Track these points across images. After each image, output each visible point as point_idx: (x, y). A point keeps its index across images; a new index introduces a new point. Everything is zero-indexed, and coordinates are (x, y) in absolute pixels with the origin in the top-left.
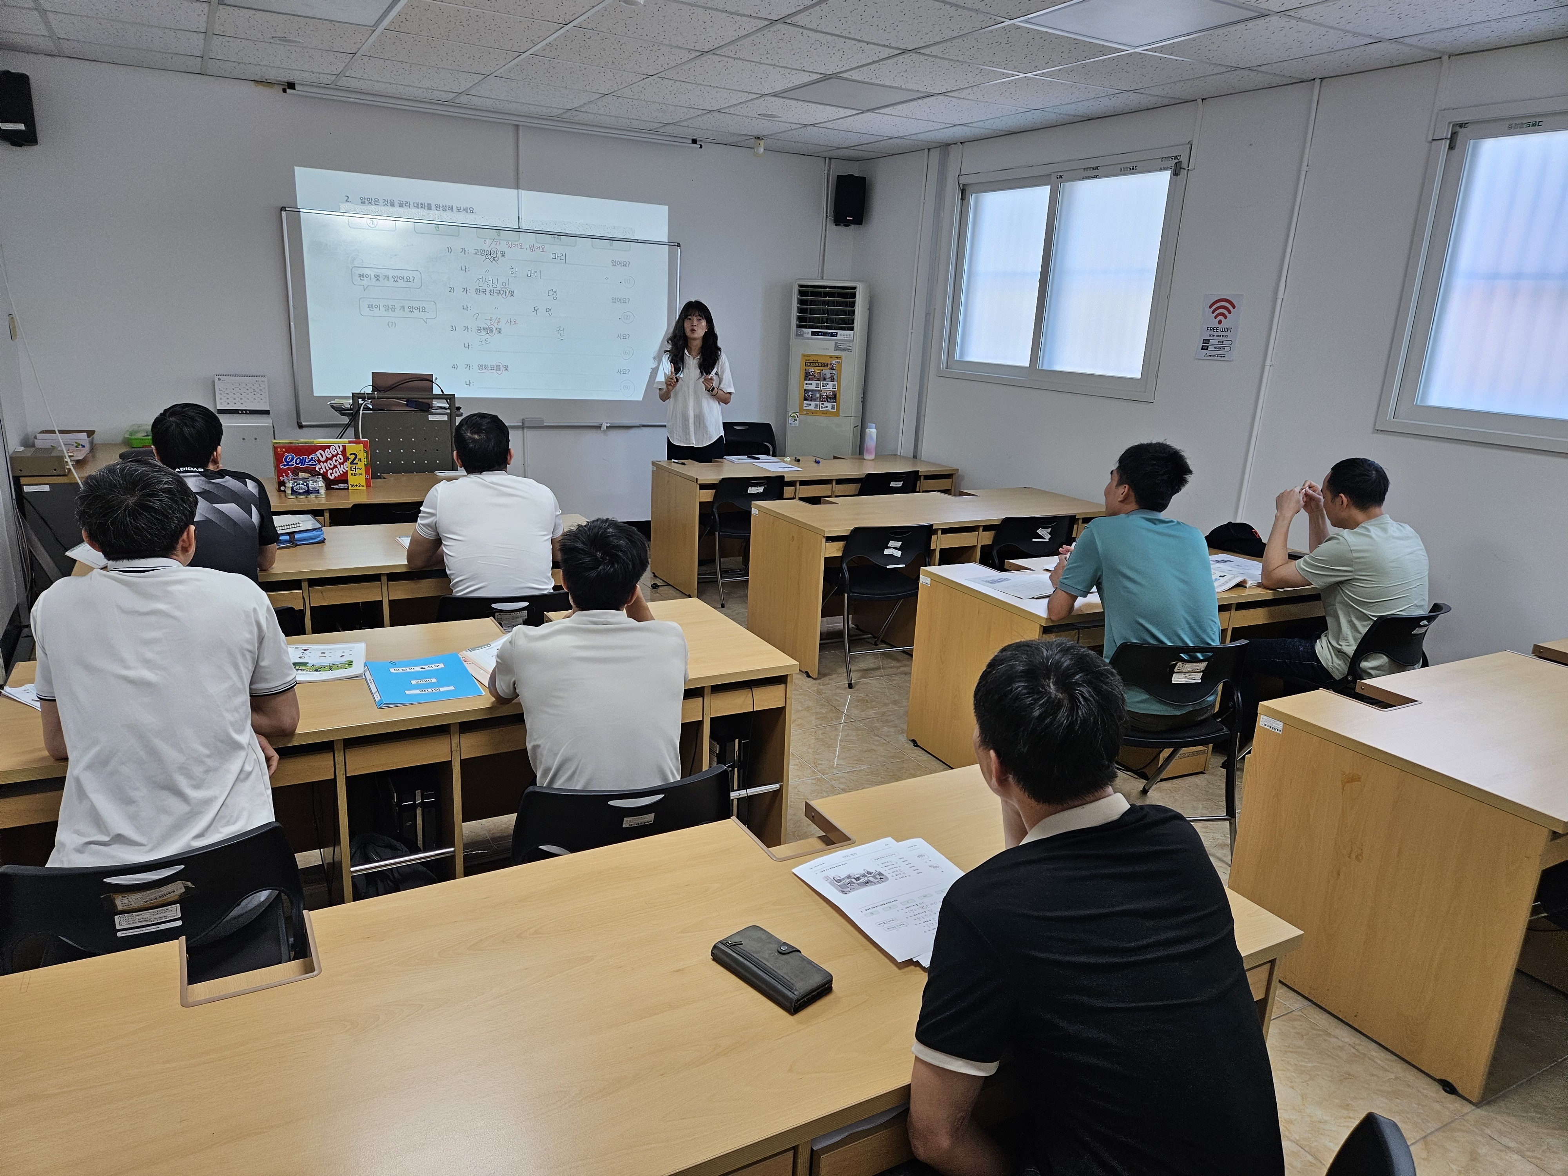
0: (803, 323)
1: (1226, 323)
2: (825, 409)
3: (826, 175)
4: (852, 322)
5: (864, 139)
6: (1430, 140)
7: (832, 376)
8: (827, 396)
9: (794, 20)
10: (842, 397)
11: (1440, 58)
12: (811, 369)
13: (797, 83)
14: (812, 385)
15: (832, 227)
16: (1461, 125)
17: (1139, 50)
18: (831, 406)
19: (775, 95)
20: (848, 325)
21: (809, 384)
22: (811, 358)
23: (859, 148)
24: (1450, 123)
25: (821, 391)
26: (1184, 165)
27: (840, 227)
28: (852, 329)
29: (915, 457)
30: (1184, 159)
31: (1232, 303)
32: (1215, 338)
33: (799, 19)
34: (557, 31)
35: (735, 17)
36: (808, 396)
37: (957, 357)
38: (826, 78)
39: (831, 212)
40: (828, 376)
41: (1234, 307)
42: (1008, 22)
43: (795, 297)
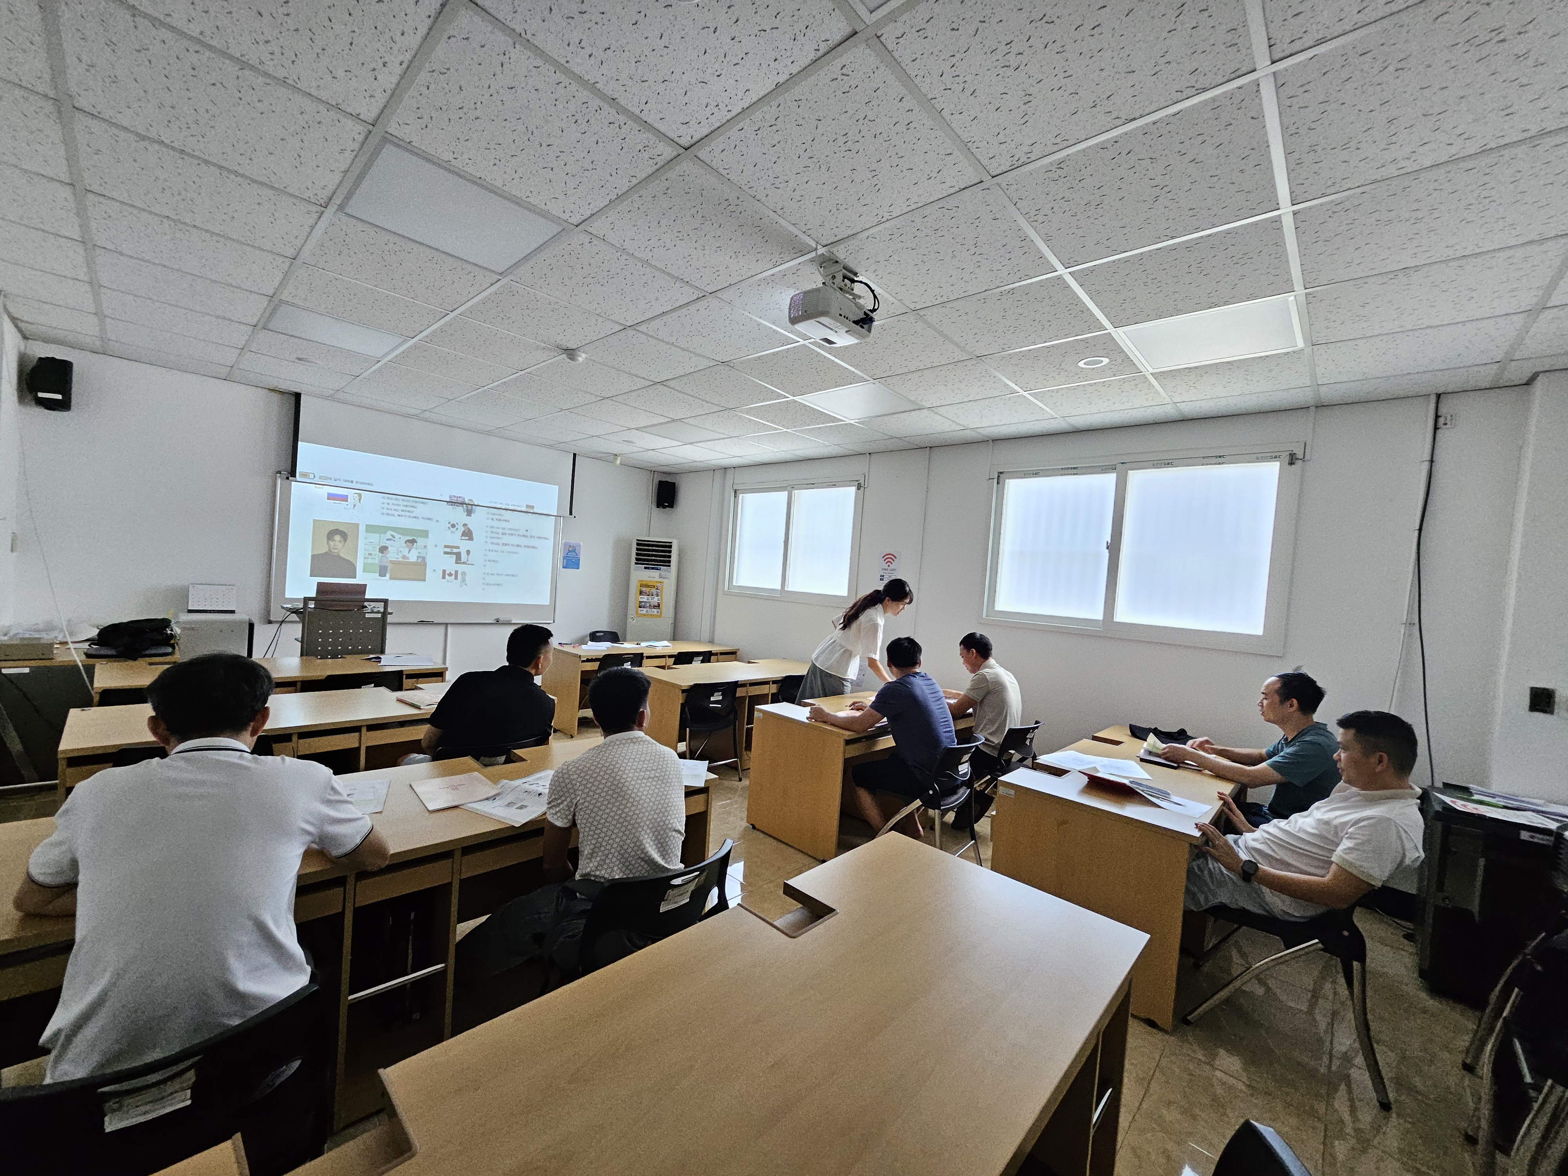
0: (638, 561)
2: (652, 612)
3: (653, 480)
4: (669, 562)
5: (680, 461)
6: (988, 478)
7: (657, 593)
8: (654, 605)
9: (668, 383)
10: (662, 606)
12: (644, 589)
13: (655, 422)
14: (644, 598)
15: (655, 509)
16: (1001, 472)
17: (852, 422)
18: (656, 610)
19: (637, 429)
21: (642, 598)
22: (644, 583)
23: (676, 466)
24: (997, 471)
25: (650, 602)
26: (862, 484)
27: (659, 509)
28: (670, 566)
29: (709, 641)
30: (862, 482)
31: (894, 555)
35: (634, 378)
36: (641, 605)
37: (734, 584)
39: (655, 499)
40: (655, 593)
41: (896, 558)
42: (792, 398)
43: (634, 546)
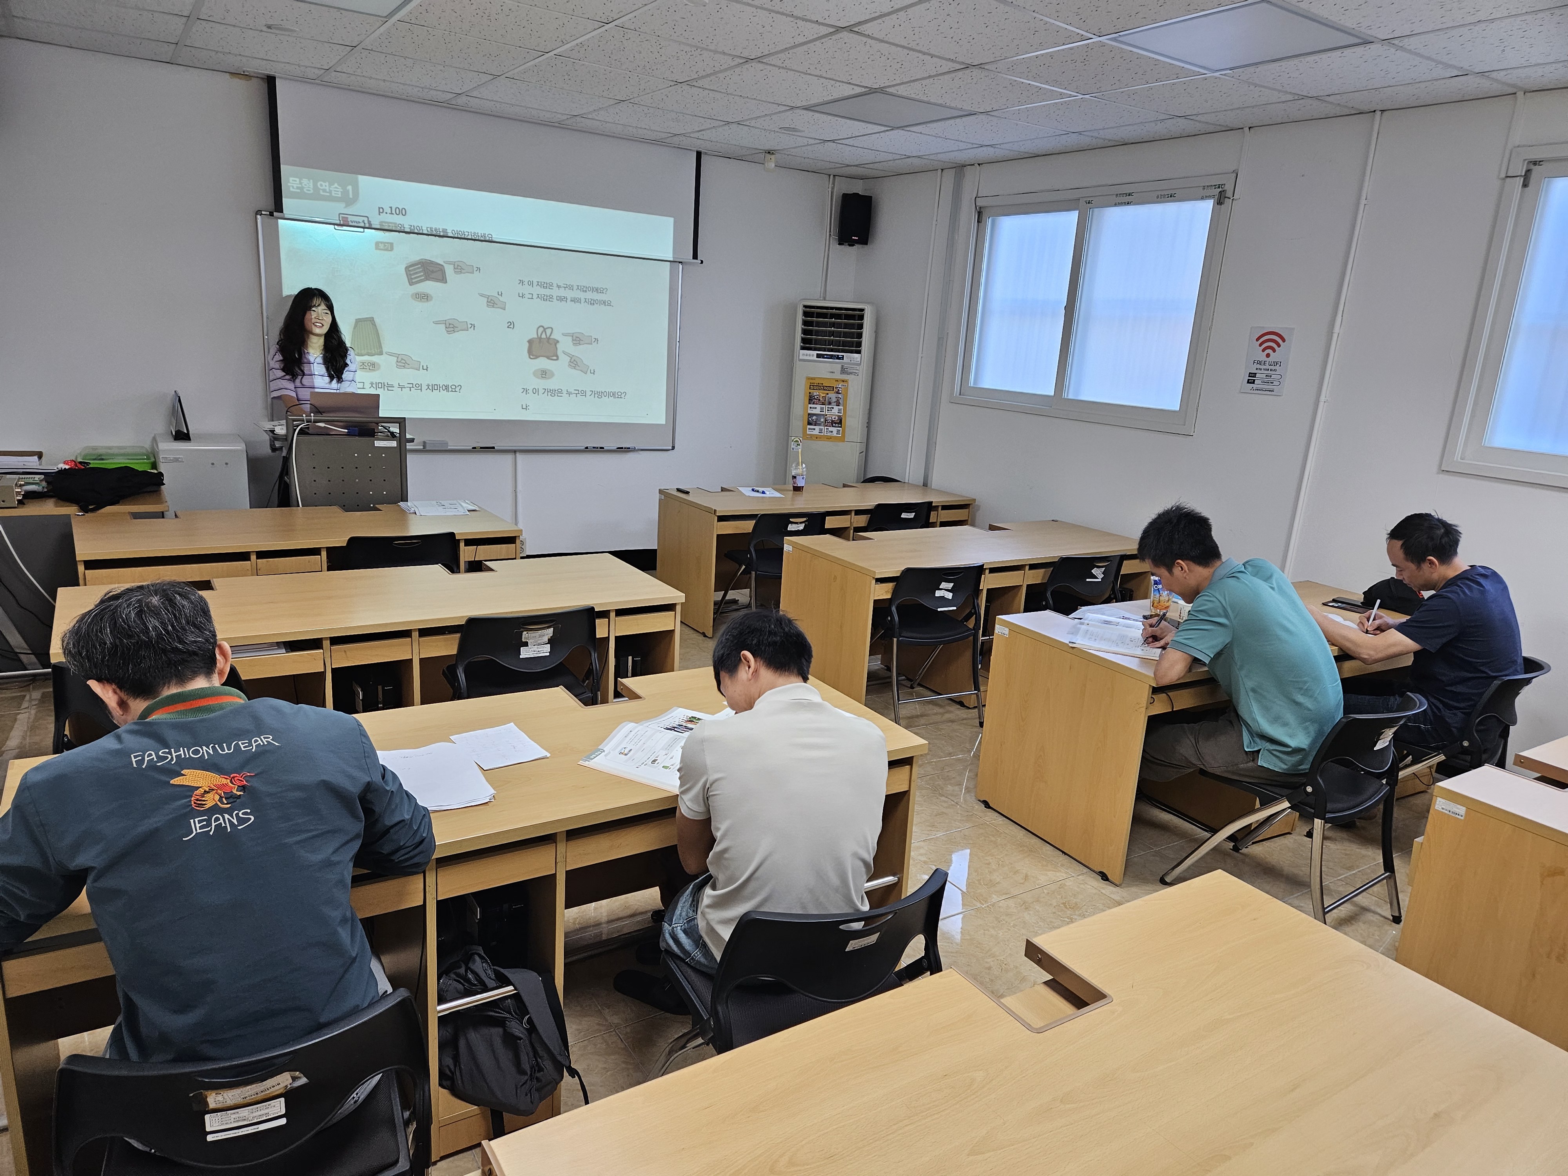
0: (807, 344)
1: (1274, 357)
2: (829, 434)
3: (830, 192)
4: (859, 344)
5: (880, 157)
6: (1503, 175)
7: (838, 400)
8: (832, 421)
9: (862, 28)
10: (848, 422)
11: (1515, 93)
12: (815, 393)
13: (836, 95)
14: (817, 409)
15: (835, 247)
16: (1535, 163)
17: (1213, 74)
18: (836, 431)
19: (807, 109)
20: (856, 348)
21: (813, 408)
22: (816, 381)
23: (871, 166)
24: (1525, 160)
25: (826, 415)
26: (1229, 194)
27: (843, 246)
28: (859, 352)
29: (925, 485)
30: (1229, 188)
31: (1281, 335)
32: (1263, 371)
33: (867, 29)
34: (595, 29)
35: (800, 23)
36: (812, 420)
37: (971, 384)
38: (872, 91)
39: (835, 230)
40: (834, 400)
41: (1284, 341)
42: (1094, 39)
43: (800, 318)
